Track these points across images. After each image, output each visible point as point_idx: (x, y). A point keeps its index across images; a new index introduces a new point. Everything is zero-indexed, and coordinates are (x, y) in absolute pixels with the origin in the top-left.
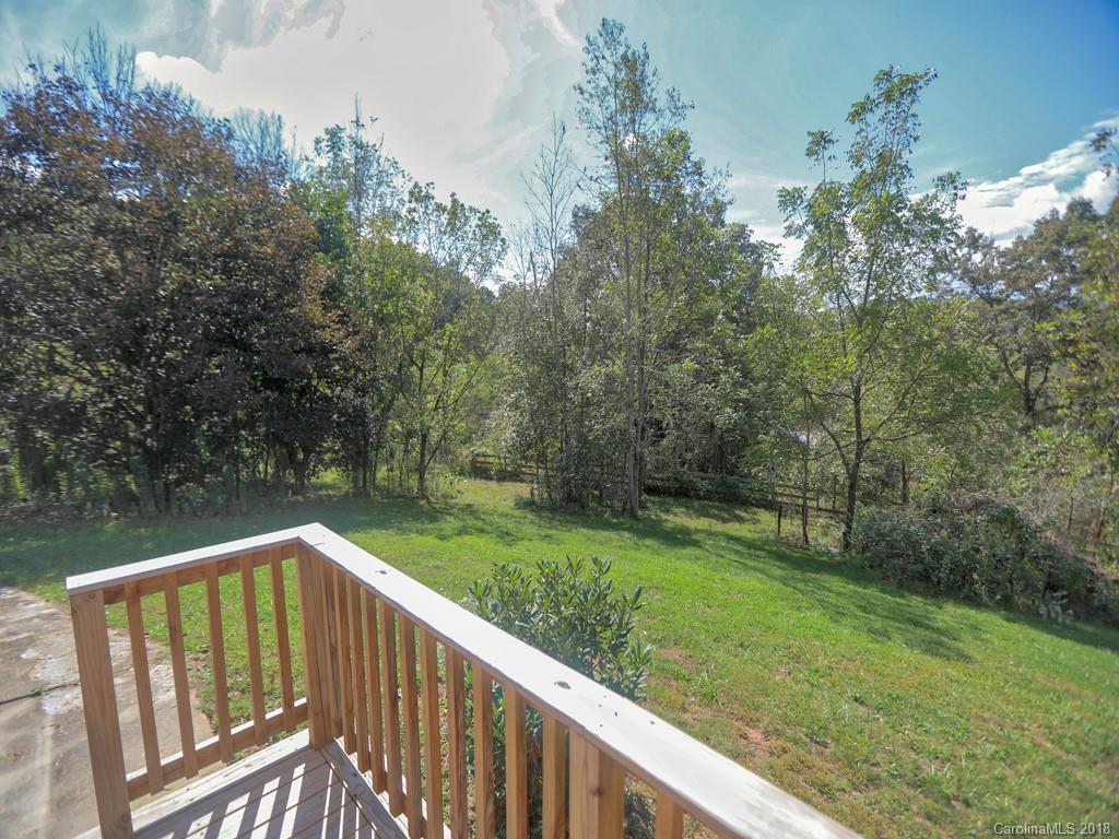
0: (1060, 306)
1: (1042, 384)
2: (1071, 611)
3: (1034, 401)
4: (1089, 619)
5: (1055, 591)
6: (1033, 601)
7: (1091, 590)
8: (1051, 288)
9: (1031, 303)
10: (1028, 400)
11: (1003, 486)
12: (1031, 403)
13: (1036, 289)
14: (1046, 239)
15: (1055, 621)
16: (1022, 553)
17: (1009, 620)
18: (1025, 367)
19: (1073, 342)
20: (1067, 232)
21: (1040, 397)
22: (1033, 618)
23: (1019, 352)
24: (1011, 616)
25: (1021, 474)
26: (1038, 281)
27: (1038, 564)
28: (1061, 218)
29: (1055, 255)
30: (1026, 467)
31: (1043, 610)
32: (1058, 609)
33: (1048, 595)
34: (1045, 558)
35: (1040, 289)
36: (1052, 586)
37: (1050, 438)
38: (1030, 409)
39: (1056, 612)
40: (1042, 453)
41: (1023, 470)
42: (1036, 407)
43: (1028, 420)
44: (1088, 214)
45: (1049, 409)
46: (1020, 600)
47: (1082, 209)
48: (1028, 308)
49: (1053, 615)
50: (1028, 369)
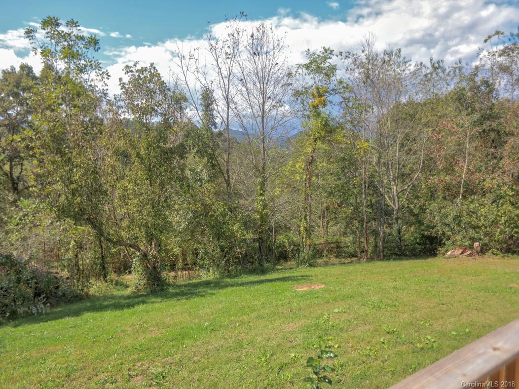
0: (24, 126)
1: (20, 173)
2: (49, 304)
3: (17, 184)
4: (58, 304)
5: (40, 296)
6: (29, 308)
7: (57, 288)
8: (17, 114)
9: (7, 122)
10: (13, 184)
11: (5, 241)
12: (16, 186)
13: (8, 114)
14: (10, 83)
15: (41, 314)
16: (19, 281)
17: (16, 326)
18: (9, 163)
19: (32, 148)
20: (21, 82)
21: (20, 181)
22: (31, 318)
23: (4, 153)
24: (17, 322)
25: (15, 231)
26: (9, 109)
27: (28, 284)
28: (17, 72)
29: (16, 95)
30: (17, 225)
31: (34, 310)
32: (42, 306)
33: (36, 300)
34: (32, 279)
35: (11, 114)
36: (37, 295)
37: (29, 206)
38: (15, 189)
39: (42, 309)
40: (26, 215)
41: (16, 227)
42: (19, 188)
43: (16, 196)
44: (31, 74)
45: (26, 188)
46: (21, 310)
47: (27, 69)
48: (5, 125)
49: (40, 311)
50: (11, 164)
